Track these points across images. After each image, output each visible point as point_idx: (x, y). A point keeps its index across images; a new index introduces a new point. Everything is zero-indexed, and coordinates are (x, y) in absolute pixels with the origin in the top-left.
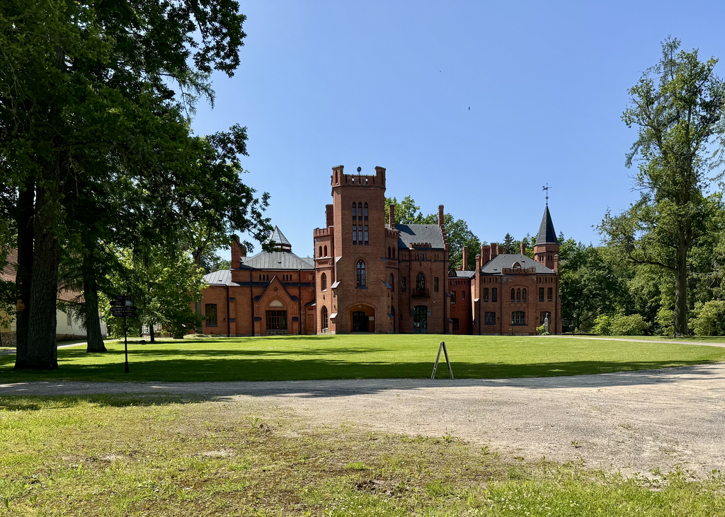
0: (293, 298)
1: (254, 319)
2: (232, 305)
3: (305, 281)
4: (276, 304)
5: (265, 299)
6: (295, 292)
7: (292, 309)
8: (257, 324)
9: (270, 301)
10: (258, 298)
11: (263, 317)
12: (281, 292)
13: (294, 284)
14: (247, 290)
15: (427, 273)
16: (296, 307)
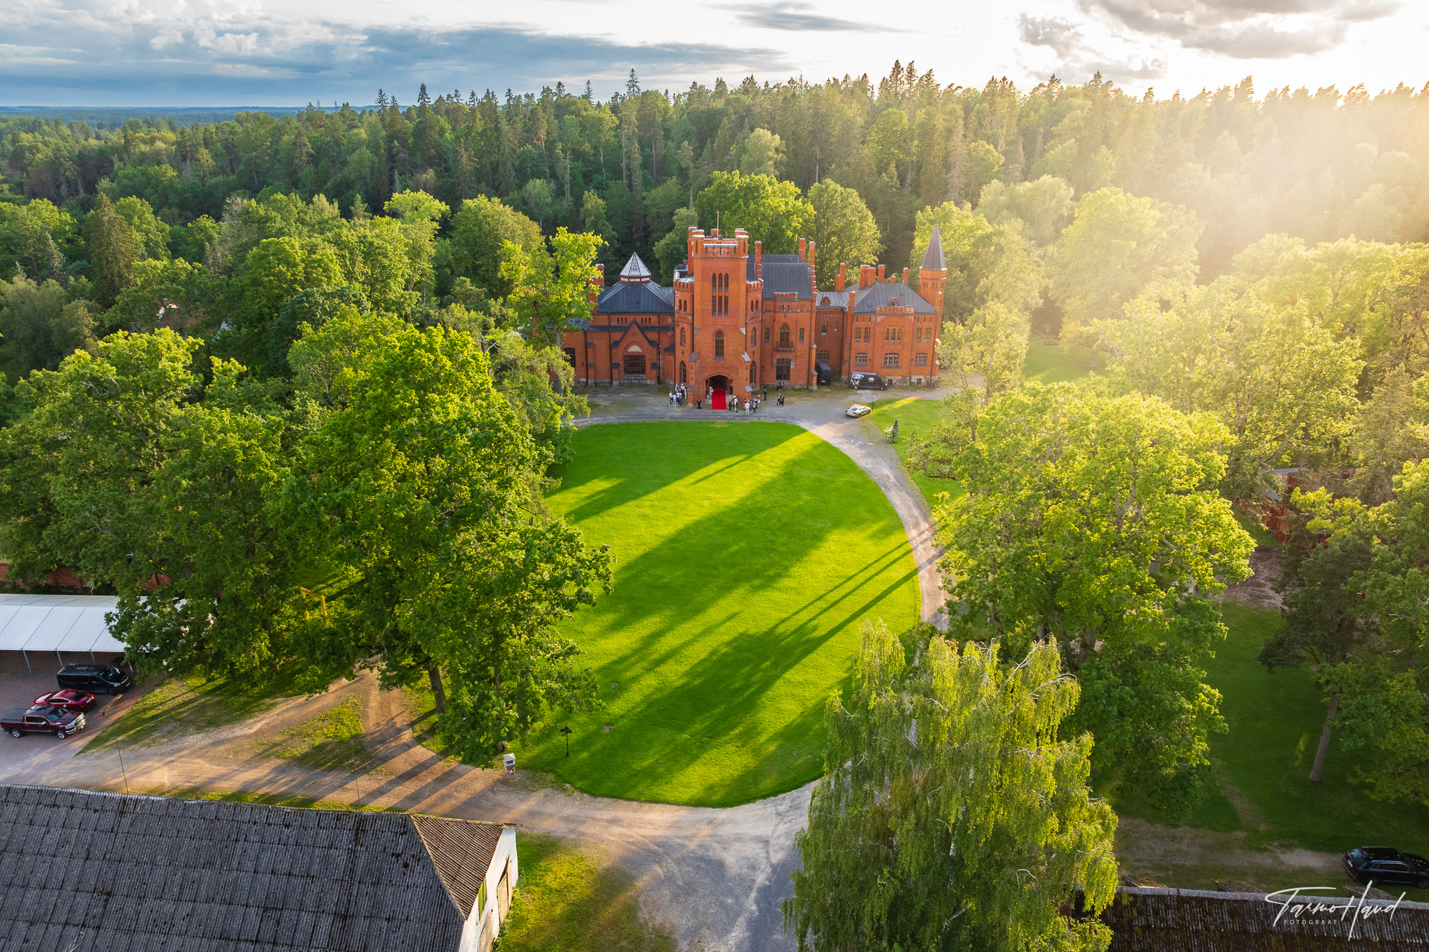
0: (651, 343)
1: (613, 366)
2: (590, 351)
3: (663, 324)
4: (635, 349)
5: (624, 344)
6: (653, 336)
7: (651, 355)
8: (615, 372)
9: (629, 346)
10: (617, 344)
11: (622, 363)
12: (640, 337)
13: (653, 328)
14: (606, 334)
15: (791, 325)
16: (655, 352)
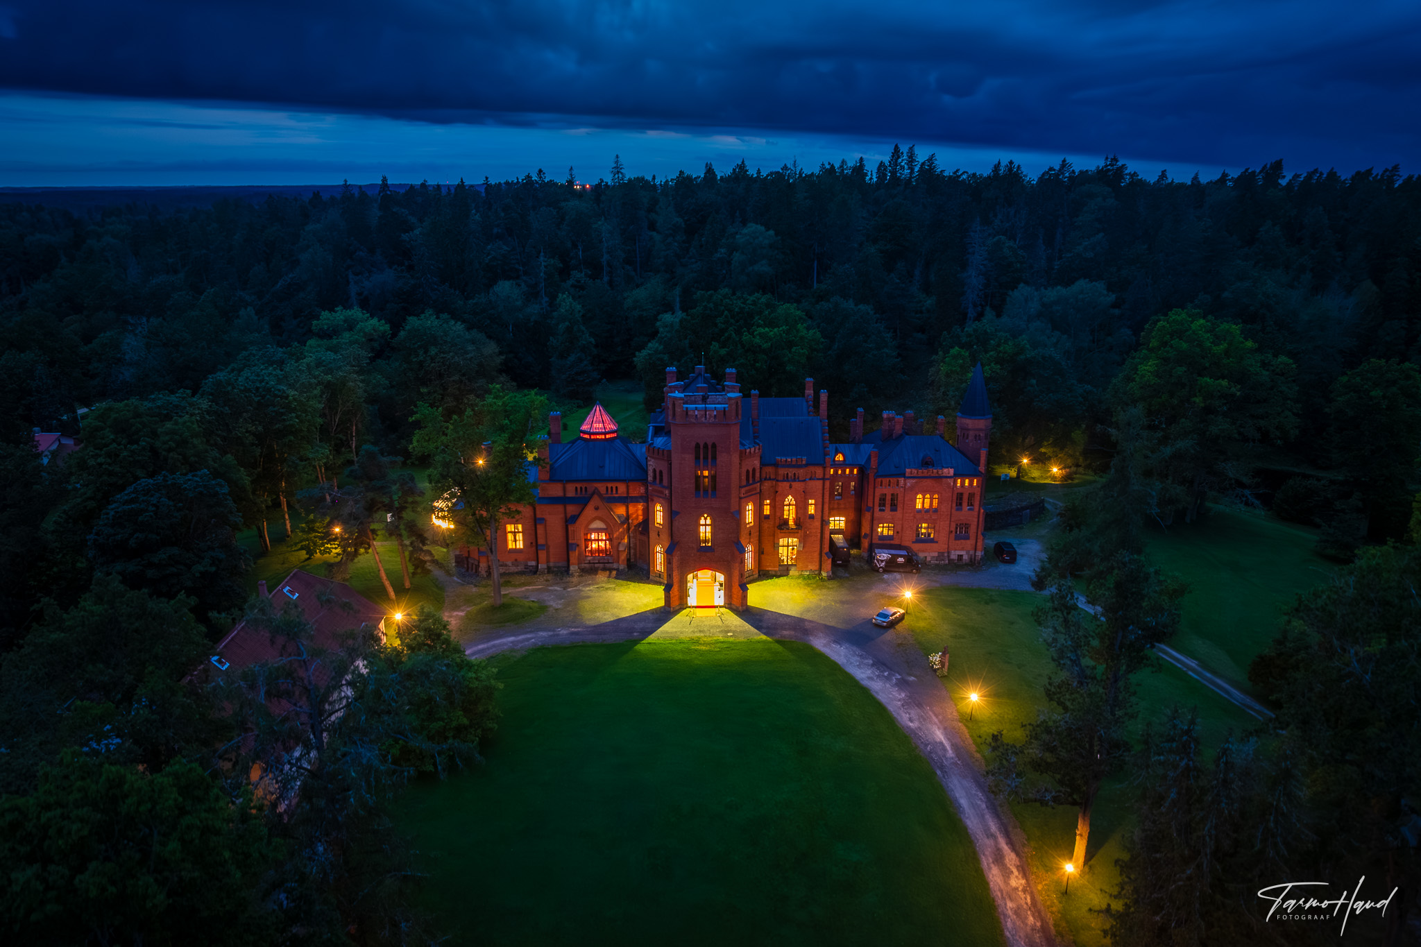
0: (618, 518)
1: (569, 545)
2: (540, 527)
4: (598, 525)
6: (621, 509)
7: (617, 533)
8: (573, 554)
9: (590, 523)
10: (574, 518)
11: (581, 543)
13: (621, 499)
14: (560, 508)
15: (799, 497)
16: (623, 529)
